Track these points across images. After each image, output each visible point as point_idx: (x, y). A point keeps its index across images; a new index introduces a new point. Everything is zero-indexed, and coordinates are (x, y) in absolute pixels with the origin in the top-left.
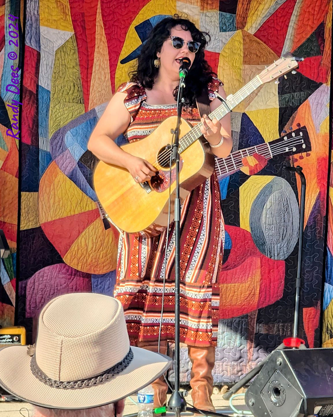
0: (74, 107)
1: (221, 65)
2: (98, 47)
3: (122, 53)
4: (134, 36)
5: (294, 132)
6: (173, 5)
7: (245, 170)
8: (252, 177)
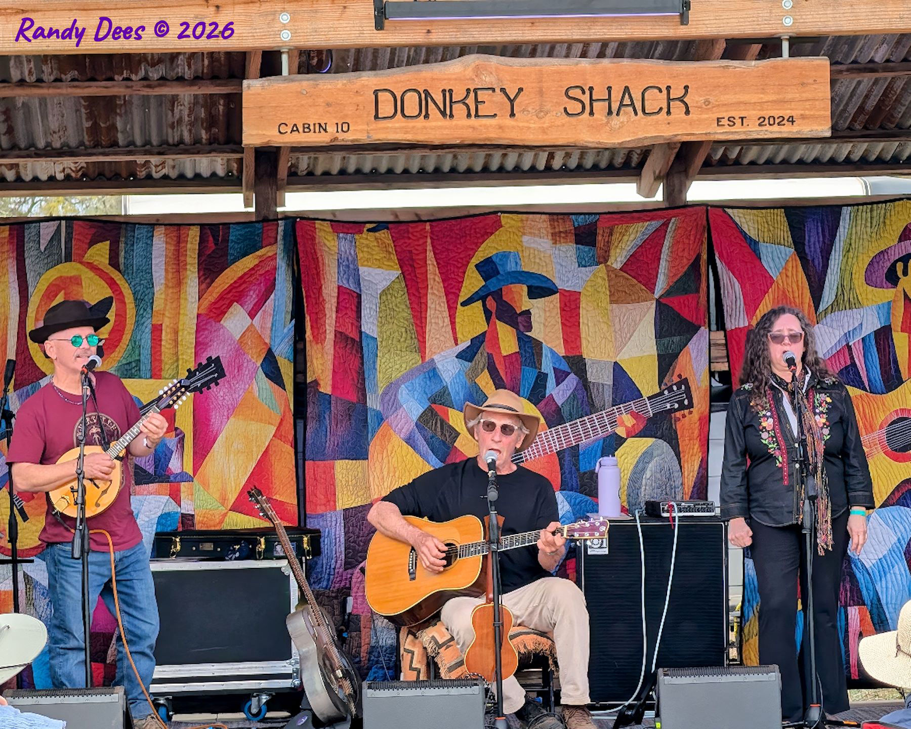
0: (407, 357)
1: (584, 306)
2: (432, 288)
3: (462, 294)
4: (474, 275)
5: (675, 384)
6: (518, 240)
7: (621, 432)
8: (630, 440)
